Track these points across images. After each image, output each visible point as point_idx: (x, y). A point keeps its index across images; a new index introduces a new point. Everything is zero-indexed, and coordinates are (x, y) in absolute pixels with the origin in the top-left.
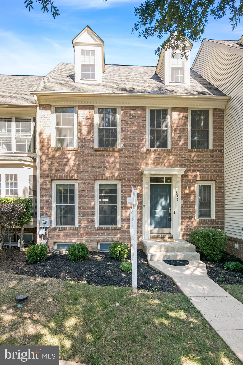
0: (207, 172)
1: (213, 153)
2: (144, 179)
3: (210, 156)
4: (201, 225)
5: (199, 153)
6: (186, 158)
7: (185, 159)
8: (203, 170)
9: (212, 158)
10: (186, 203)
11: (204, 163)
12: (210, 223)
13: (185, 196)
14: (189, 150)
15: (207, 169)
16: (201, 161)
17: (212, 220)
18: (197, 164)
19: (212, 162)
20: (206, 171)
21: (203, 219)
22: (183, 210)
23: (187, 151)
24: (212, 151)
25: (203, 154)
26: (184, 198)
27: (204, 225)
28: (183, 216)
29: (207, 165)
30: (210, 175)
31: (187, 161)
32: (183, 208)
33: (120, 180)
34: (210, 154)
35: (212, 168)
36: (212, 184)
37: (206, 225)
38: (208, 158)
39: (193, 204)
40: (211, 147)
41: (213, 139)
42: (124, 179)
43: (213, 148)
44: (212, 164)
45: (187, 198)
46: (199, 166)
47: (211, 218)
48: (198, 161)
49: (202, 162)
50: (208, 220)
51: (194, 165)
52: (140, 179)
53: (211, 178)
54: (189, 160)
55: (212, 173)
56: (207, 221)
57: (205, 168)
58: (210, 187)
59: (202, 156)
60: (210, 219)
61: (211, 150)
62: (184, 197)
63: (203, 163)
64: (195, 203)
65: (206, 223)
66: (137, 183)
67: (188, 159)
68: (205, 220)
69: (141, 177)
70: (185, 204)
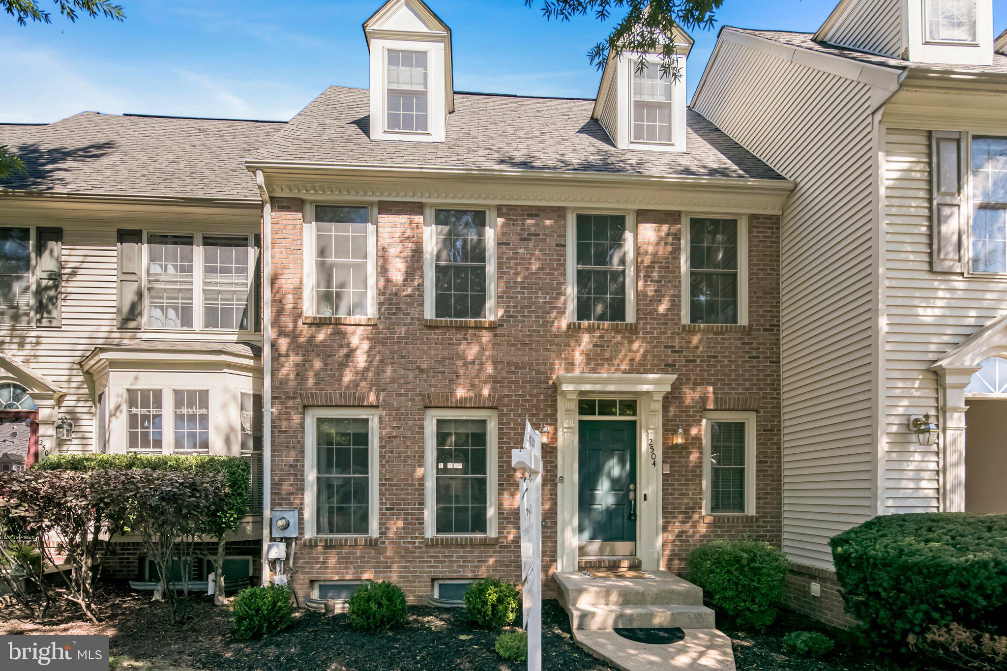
0: (734, 386)
1: (749, 334)
2: (561, 405)
3: (742, 344)
4: (719, 533)
5: (712, 336)
6: (677, 349)
7: (672, 352)
8: (724, 380)
9: (747, 350)
10: (676, 471)
11: (726, 363)
12: (743, 527)
13: (673, 453)
14: (684, 326)
15: (735, 380)
16: (717, 357)
17: (747, 517)
18: (705, 364)
19: (747, 359)
20: (731, 384)
21: (724, 517)
22: (670, 491)
23: (679, 329)
24: (748, 331)
25: (723, 339)
26: (670, 458)
27: (727, 531)
28: (667, 508)
29: (733, 367)
30: (741, 394)
31: (679, 357)
32: (669, 485)
33: (496, 408)
34: (740, 339)
35: (747, 377)
36: (748, 420)
37: (730, 531)
38: (736, 348)
39: (696, 476)
40: (743, 319)
41: (750, 297)
42: (506, 406)
43: (750, 321)
44: (747, 365)
45: (680, 457)
46: (713, 369)
47: (746, 513)
48: (708, 356)
49: (719, 359)
50: (738, 518)
51: (698, 369)
52: (550, 406)
53: (746, 405)
54: (684, 354)
55: (748, 389)
56: (733, 522)
57: (729, 375)
58: (740, 427)
59: (719, 343)
60: (742, 517)
61: (744, 327)
62: (670, 455)
63: (722, 361)
64: (701, 471)
65: (732, 527)
66: (541, 416)
67: (682, 352)
68: (728, 517)
69: (552, 401)
70: (674, 475)
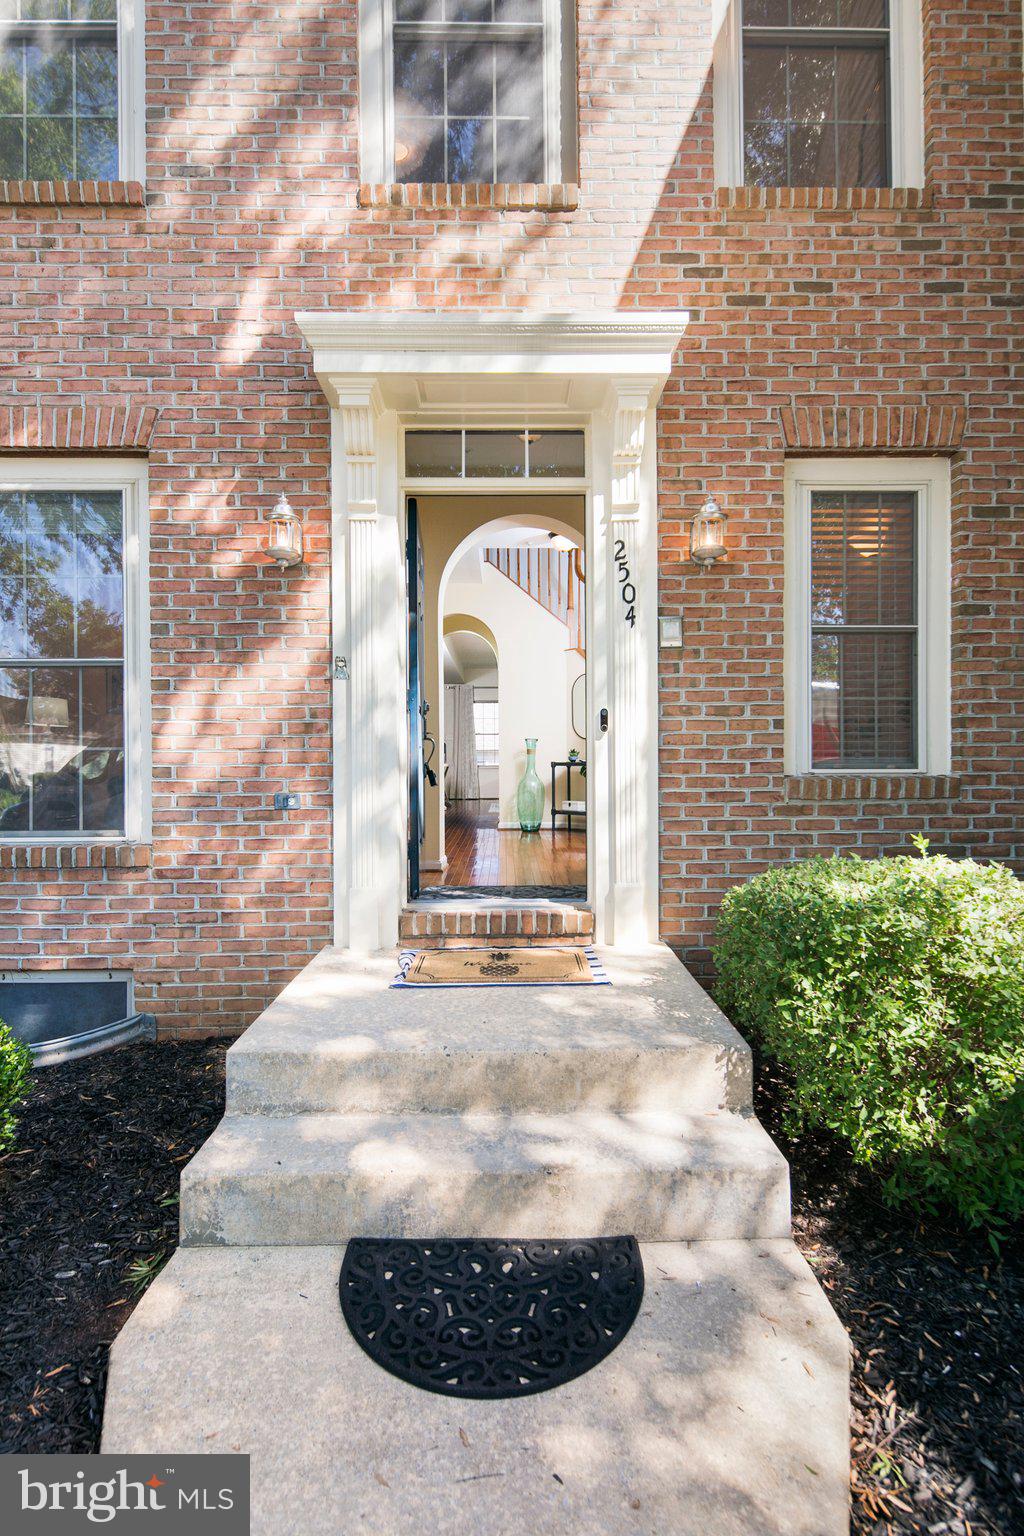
0: (880, 376)
1: (926, 218)
2: (345, 433)
3: (906, 246)
4: (837, 829)
5: (812, 223)
6: (702, 264)
8: (850, 359)
9: (922, 264)
10: (702, 640)
11: (856, 305)
12: (912, 810)
13: (691, 584)
14: (724, 193)
15: (884, 358)
16: (829, 287)
17: (925, 781)
18: (790, 310)
19: (922, 292)
20: (873, 372)
21: (852, 780)
22: (683, 701)
23: (707, 202)
24: (925, 205)
25: (846, 232)
26: (684, 599)
27: (861, 825)
28: (674, 754)
29: (878, 318)
30: (905, 400)
31: (709, 288)
32: (678, 682)
33: (138, 453)
34: (900, 231)
35: (922, 347)
36: (928, 484)
37: (874, 824)
38: (885, 259)
39: (765, 654)
40: (908, 168)
41: (931, 105)
42: (174, 443)
43: (928, 182)
44: (922, 311)
45: (713, 598)
46: (814, 326)
47: (922, 768)
48: (799, 286)
49: (835, 293)
50: (896, 782)
51: (769, 325)
52: (310, 443)
53: (919, 429)
54: (725, 278)
55: (925, 386)
56: (880, 795)
57: (866, 344)
58: (904, 503)
59: (833, 245)
60: (909, 780)
61: (912, 193)
62: (683, 590)
63: (842, 300)
64: (779, 640)
65: (878, 810)
66: (283, 476)
67: (719, 272)
68: (866, 782)
69: (315, 428)
70: (696, 652)
